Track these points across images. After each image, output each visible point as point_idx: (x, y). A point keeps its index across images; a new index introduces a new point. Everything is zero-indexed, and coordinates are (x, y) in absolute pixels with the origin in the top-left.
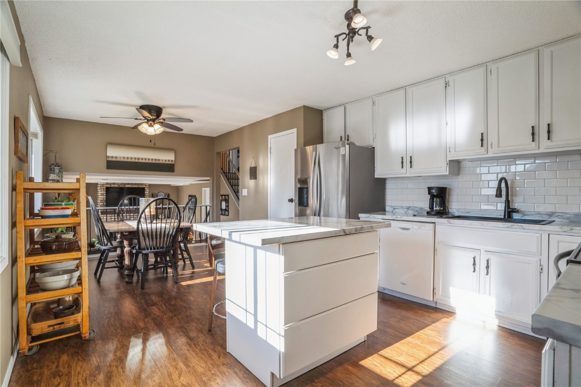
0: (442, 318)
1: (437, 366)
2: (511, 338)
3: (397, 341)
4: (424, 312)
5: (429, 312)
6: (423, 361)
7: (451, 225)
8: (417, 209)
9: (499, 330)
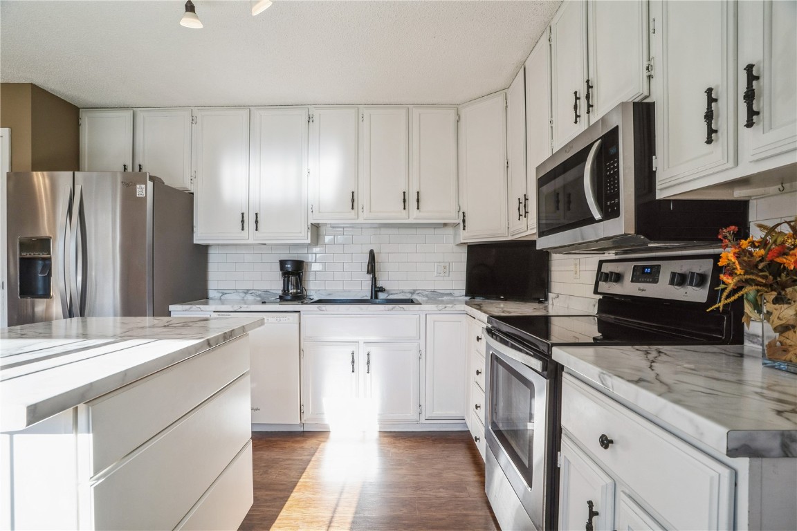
0: (319, 445)
1: (350, 520)
2: (397, 442)
3: (281, 508)
4: (293, 445)
5: (298, 442)
6: (330, 522)
7: (323, 312)
8: (260, 293)
9: (380, 437)
